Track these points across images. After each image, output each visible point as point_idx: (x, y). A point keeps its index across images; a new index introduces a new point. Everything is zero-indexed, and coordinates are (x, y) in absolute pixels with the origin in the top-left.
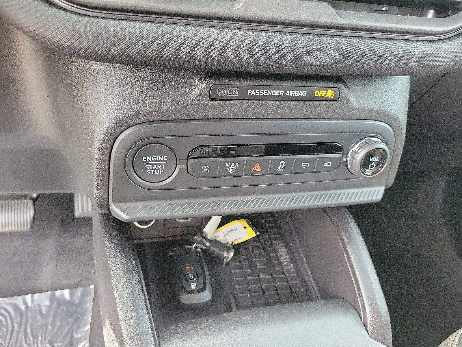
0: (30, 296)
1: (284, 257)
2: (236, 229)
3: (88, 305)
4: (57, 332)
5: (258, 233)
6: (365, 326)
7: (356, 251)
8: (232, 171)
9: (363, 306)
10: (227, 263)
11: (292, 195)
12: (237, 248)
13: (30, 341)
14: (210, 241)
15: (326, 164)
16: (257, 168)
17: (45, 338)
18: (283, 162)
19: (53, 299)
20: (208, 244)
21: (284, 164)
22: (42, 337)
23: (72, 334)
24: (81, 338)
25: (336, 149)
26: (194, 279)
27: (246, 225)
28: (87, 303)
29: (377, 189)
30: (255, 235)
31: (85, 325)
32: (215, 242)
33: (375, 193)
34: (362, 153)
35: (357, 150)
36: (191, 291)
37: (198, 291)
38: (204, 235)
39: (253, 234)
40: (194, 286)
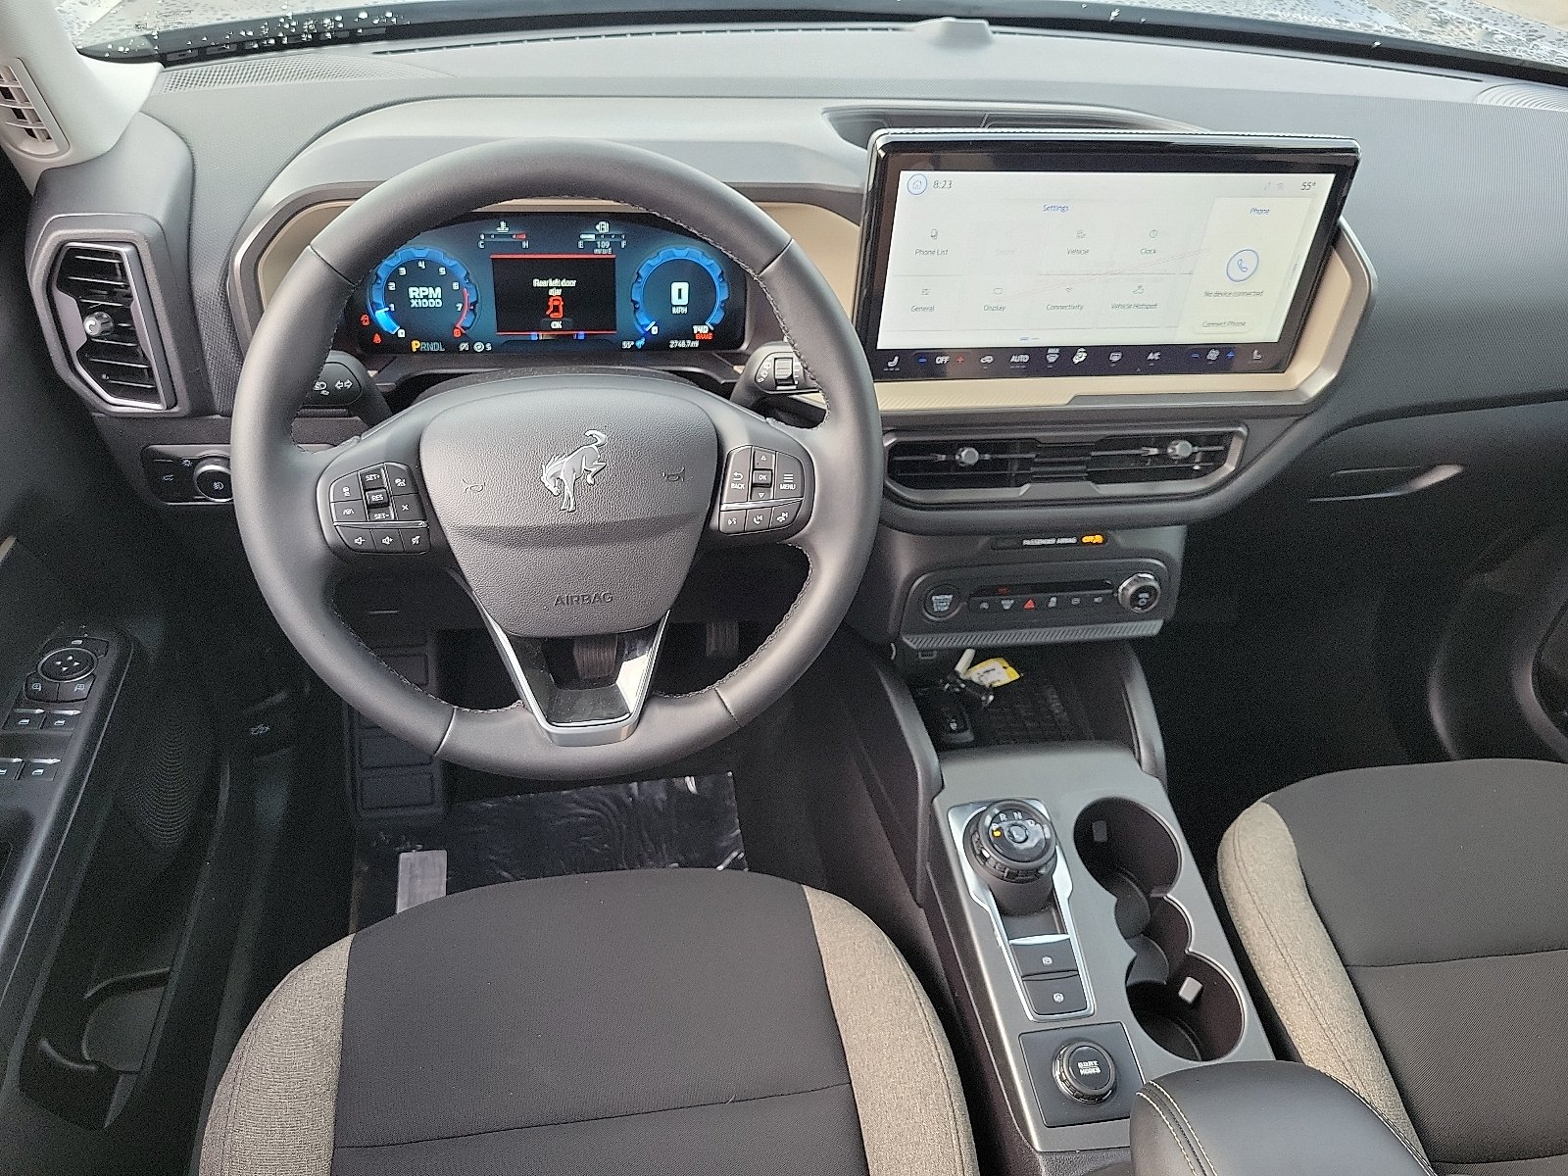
0: (636, 784)
1: (1056, 706)
2: (994, 670)
3: (729, 802)
5: (1022, 675)
6: (1139, 762)
8: (1007, 607)
10: (985, 709)
12: (997, 691)
14: (964, 681)
15: (1096, 600)
16: (1030, 605)
18: (1054, 599)
19: (671, 790)
20: (963, 686)
21: (1055, 601)
24: (728, 847)
25: (1100, 585)
26: (952, 720)
27: (1006, 665)
28: (726, 800)
29: (1154, 622)
30: (1018, 677)
31: (732, 828)
32: (970, 683)
33: (1152, 627)
34: (1132, 590)
35: (1128, 587)
36: (952, 731)
37: (959, 731)
38: (957, 674)
39: (1015, 676)
40: (954, 726)
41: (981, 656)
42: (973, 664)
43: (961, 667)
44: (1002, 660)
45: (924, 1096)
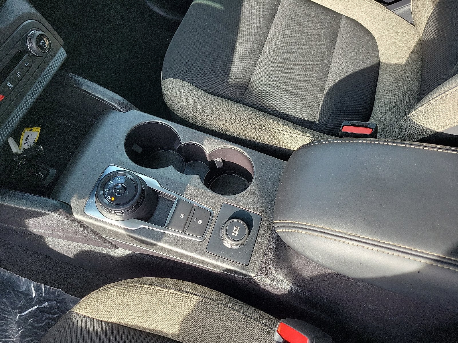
2: (28, 136)
3: (7, 274)
4: (11, 303)
5: (40, 126)
6: (119, 111)
7: (86, 86)
9: (110, 104)
11: (33, 87)
13: (2, 323)
14: (23, 154)
15: (26, 65)
17: (8, 312)
18: (8, 84)
20: (25, 156)
21: (10, 84)
22: (6, 314)
23: (20, 292)
24: (27, 287)
26: (39, 173)
27: (30, 129)
28: (4, 275)
29: (60, 51)
31: (20, 281)
32: (26, 151)
33: (61, 55)
34: (34, 45)
35: (31, 45)
36: (45, 178)
37: (48, 174)
38: (17, 155)
39: (39, 129)
40: (42, 175)
41: (17, 135)
42: (18, 142)
43: (15, 149)
44: (26, 129)
45: (209, 315)
